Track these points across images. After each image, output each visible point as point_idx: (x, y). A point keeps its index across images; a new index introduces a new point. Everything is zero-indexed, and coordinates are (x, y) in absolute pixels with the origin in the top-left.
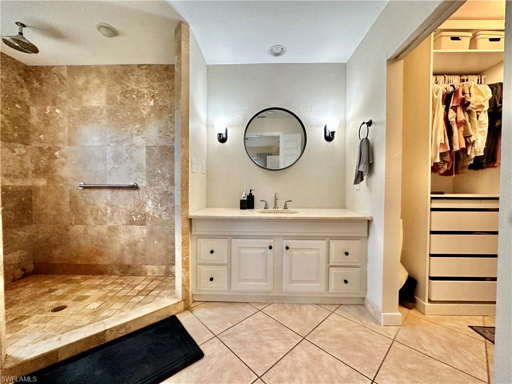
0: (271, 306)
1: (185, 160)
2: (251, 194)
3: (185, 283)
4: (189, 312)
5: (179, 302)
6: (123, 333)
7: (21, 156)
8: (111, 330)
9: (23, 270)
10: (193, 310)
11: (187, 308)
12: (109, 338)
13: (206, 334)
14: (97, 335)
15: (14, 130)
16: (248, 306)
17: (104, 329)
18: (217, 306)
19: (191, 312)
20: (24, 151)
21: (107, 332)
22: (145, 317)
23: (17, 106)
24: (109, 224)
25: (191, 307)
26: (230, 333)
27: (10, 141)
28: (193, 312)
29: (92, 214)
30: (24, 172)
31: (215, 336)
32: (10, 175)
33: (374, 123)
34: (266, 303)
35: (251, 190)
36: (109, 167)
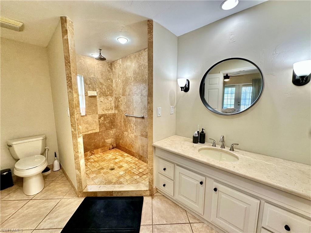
1: (151, 111)
2: (202, 132)
3: (151, 181)
4: (151, 198)
5: (146, 190)
6: (119, 195)
7: (110, 101)
8: (115, 192)
9: (113, 146)
10: (153, 198)
11: (152, 195)
12: (115, 195)
13: (149, 219)
14: (110, 192)
15: (108, 91)
16: (185, 214)
17: (112, 190)
18: (167, 202)
19: (152, 199)
20: (111, 99)
21: (114, 192)
22: (130, 192)
23: (109, 81)
24: (135, 134)
25: (154, 195)
26: (160, 229)
27: (107, 96)
28: (153, 200)
29: (130, 128)
30: (112, 108)
31: (152, 225)
32: (107, 109)
35: (203, 129)
36: (134, 107)
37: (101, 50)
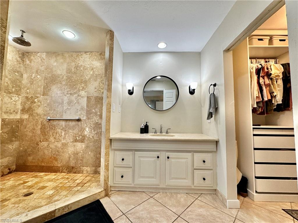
0: (159, 194)
2: (146, 124)
3: (106, 179)
4: (108, 198)
5: (102, 191)
6: (66, 211)
7: (15, 101)
8: (59, 209)
9: (9, 169)
10: (110, 197)
11: (107, 195)
12: (58, 215)
13: (118, 212)
14: (50, 213)
15: (13, 87)
16: (144, 194)
17: (55, 209)
18: (125, 194)
19: (109, 198)
20: (17, 99)
21: (57, 211)
22: (81, 201)
23: (16, 74)
24: (63, 141)
25: (110, 194)
26: (133, 212)
27: (10, 93)
28: (111, 198)
29: (53, 136)
30: (16, 111)
31: (124, 214)
32: (7, 112)
33: (217, 85)
34: (155, 192)
35: (147, 122)
36: (65, 108)
37: (24, 32)
